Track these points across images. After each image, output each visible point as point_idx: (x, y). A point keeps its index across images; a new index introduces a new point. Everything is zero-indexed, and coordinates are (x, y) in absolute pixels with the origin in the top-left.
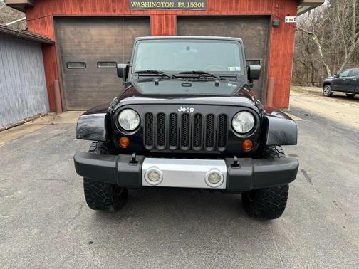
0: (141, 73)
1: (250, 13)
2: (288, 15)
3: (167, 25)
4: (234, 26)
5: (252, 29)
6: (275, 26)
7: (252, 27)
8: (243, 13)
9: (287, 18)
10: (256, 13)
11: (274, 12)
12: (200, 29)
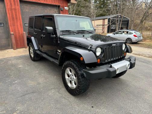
0: (63, 31)
1: (52, 4)
2: (65, 6)
3: (15, 4)
4: (46, 8)
5: (53, 10)
6: (62, 10)
7: (53, 9)
8: (50, 3)
9: (65, 7)
10: (54, 4)
11: (61, 5)
12: (32, 8)
